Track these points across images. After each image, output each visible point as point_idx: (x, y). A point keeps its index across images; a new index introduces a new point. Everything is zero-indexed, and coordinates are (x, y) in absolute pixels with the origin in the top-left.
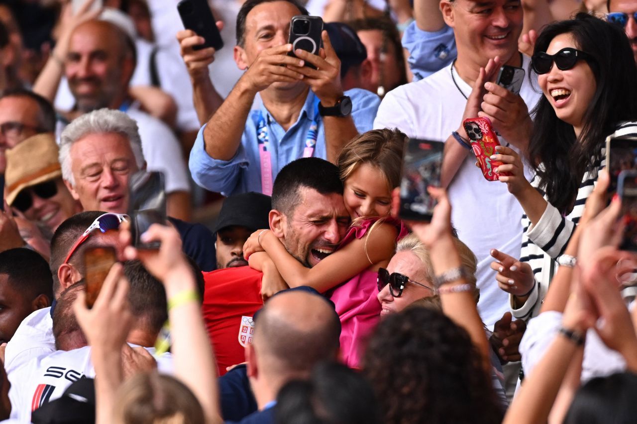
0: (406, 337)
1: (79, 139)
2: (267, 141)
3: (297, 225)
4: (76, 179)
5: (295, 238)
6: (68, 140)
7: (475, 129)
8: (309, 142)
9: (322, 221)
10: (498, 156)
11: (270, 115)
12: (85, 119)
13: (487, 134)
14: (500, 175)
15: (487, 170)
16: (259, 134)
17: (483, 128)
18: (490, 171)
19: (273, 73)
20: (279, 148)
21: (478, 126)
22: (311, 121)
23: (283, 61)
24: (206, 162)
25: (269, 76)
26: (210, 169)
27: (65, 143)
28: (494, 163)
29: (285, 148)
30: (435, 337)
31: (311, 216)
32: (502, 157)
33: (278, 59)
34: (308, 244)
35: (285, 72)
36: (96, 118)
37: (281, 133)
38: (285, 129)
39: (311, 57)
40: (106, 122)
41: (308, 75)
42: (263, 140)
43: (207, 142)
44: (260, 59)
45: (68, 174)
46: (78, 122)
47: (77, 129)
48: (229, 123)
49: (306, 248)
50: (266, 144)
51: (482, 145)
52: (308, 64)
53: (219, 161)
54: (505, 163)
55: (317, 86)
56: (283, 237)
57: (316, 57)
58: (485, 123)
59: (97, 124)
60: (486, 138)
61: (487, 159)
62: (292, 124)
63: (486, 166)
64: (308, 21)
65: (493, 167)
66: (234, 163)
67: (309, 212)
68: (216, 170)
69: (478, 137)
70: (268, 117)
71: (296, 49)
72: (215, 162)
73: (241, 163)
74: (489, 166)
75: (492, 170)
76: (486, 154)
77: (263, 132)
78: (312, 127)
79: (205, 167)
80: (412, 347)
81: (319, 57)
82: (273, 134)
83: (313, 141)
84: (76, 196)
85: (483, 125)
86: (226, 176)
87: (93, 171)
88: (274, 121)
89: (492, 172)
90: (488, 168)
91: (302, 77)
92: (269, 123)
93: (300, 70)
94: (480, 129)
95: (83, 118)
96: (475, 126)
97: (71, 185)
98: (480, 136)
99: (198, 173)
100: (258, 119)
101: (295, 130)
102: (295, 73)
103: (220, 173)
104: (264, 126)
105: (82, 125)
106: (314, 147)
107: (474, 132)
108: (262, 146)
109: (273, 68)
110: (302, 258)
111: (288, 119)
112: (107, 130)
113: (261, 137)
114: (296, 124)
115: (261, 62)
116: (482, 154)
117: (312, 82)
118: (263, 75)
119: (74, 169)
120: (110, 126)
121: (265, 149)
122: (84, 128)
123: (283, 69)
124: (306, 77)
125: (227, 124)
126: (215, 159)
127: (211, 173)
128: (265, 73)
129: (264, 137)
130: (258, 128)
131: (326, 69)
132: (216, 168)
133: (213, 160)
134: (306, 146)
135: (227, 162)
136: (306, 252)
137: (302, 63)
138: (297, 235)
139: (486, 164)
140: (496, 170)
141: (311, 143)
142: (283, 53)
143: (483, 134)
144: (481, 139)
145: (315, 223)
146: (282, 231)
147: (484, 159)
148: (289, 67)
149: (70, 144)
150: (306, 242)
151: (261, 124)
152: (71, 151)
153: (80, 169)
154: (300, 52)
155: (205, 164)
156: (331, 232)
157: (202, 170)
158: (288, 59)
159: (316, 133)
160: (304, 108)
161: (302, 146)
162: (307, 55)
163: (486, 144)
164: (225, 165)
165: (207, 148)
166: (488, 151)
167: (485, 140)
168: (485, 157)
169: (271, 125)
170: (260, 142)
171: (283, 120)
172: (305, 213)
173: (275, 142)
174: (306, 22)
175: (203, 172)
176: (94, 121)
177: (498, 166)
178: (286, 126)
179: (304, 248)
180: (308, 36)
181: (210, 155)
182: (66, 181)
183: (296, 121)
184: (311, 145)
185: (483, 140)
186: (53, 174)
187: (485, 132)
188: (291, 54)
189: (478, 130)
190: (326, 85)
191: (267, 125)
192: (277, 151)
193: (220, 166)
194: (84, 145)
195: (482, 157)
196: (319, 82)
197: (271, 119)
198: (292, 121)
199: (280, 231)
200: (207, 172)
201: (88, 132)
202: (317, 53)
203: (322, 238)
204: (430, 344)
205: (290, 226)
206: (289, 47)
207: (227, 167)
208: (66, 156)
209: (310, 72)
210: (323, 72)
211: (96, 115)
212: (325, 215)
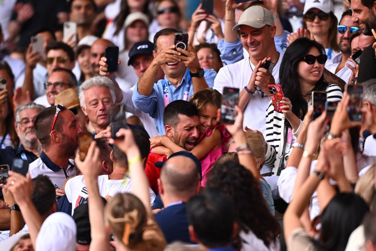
0: (225, 175)
1: (88, 89)
2: (168, 92)
3: (179, 131)
4: (87, 106)
5: (178, 137)
6: (83, 89)
7: (274, 90)
8: (186, 92)
9: (190, 129)
10: (284, 102)
11: (169, 81)
12: (91, 80)
13: (279, 92)
14: (283, 110)
15: (277, 107)
16: (164, 89)
17: (278, 90)
18: (278, 108)
19: (167, 58)
20: (173, 95)
21: (275, 88)
22: (187, 83)
23: (171, 52)
24: (138, 96)
25: (165, 59)
26: (140, 99)
27: (82, 91)
28: (280, 105)
29: (175, 95)
30: (237, 174)
31: (185, 127)
32: (285, 102)
33: (170, 51)
34: (185, 139)
35: (173, 57)
36: (96, 80)
37: (174, 88)
38: (176, 87)
39: (184, 51)
40: (100, 81)
41: (183, 59)
42: (166, 92)
43: (139, 87)
44: (162, 51)
45: (83, 104)
46: (88, 81)
47: (87, 84)
48: (148, 79)
49: (184, 142)
50: (167, 94)
51: (276, 96)
52: (182, 54)
53: (144, 96)
54: (286, 105)
55: (187, 64)
56: (173, 136)
57: (186, 51)
58: (279, 87)
59: (96, 82)
60: (279, 94)
61: (277, 103)
62: (179, 85)
63: (276, 106)
64: (182, 36)
65: (280, 106)
66: (150, 97)
67: (184, 125)
68: (142, 100)
69: (274, 93)
70: (168, 82)
71: (177, 47)
72: (141, 96)
73: (153, 98)
74: (278, 105)
75: (279, 107)
76: (277, 100)
77: (166, 89)
78: (187, 86)
79: (138, 98)
80: (227, 179)
81: (187, 51)
82: (171, 90)
83: (187, 92)
84: (86, 114)
85: (278, 88)
86: (147, 103)
87: (94, 102)
88: (171, 84)
89: (279, 108)
90: (277, 106)
91: (180, 60)
92: (169, 85)
93: (179, 57)
94: (276, 90)
95: (90, 80)
96: (273, 88)
97: (84, 109)
98: (275, 92)
99: (135, 101)
100: (164, 83)
101: (180, 87)
102: (177, 59)
103: (144, 102)
104: (167, 86)
105: (90, 83)
106: (188, 94)
107: (273, 91)
108: (165, 95)
109: (167, 55)
110: (183, 146)
111: (177, 84)
112: (100, 85)
113: (165, 91)
114: (180, 84)
115: (162, 52)
116: (275, 100)
117: (185, 62)
118: (163, 58)
119: (86, 102)
120: (102, 83)
121: (167, 96)
122: (90, 84)
123: (171, 56)
124: (182, 60)
125: (147, 80)
126: (142, 95)
127: (140, 101)
128: (164, 57)
129: (166, 91)
130: (164, 87)
131: (190, 57)
132: (142, 99)
133: (141, 95)
134: (185, 94)
135: (147, 97)
136: (184, 143)
137: (180, 54)
138: (179, 136)
139: (276, 104)
140: (281, 107)
141: (187, 93)
142: (172, 49)
143: (277, 92)
144: (276, 94)
145: (187, 130)
146: (172, 134)
147: (276, 102)
148: (174, 55)
149: (84, 91)
150: (184, 139)
151: (166, 85)
152: (84, 94)
153: (88, 102)
154: (178, 49)
155: (137, 97)
156: (195, 133)
157: (136, 100)
158: (174, 52)
159: (189, 88)
160: (184, 78)
161: (183, 94)
162: (182, 50)
163: (278, 96)
164: (146, 98)
165: (139, 90)
166: (278, 99)
167: (278, 94)
168: (276, 101)
169: (170, 86)
170: (164, 93)
171: (174, 84)
172: (182, 126)
173: (172, 92)
174: (181, 36)
175: (137, 101)
176: (95, 81)
177: (282, 106)
178: (176, 86)
179: (183, 141)
180: (182, 42)
181: (140, 93)
182: (81, 107)
183: (180, 83)
184: (187, 94)
185: (277, 94)
186: (76, 105)
187: (278, 91)
188: (175, 49)
189: (275, 90)
190: (191, 63)
191: (168, 86)
192: (172, 97)
193: (144, 98)
194: (90, 92)
195: (275, 101)
196: (188, 62)
197: (170, 83)
198: (178, 84)
199: (171, 134)
200: (138, 101)
201: (92, 85)
202: (186, 49)
203: (191, 136)
204: (235, 177)
205: (176, 132)
206: (174, 46)
207: (147, 99)
208: (82, 96)
209: (184, 58)
210: (189, 58)
211: (95, 79)
212: (192, 126)
